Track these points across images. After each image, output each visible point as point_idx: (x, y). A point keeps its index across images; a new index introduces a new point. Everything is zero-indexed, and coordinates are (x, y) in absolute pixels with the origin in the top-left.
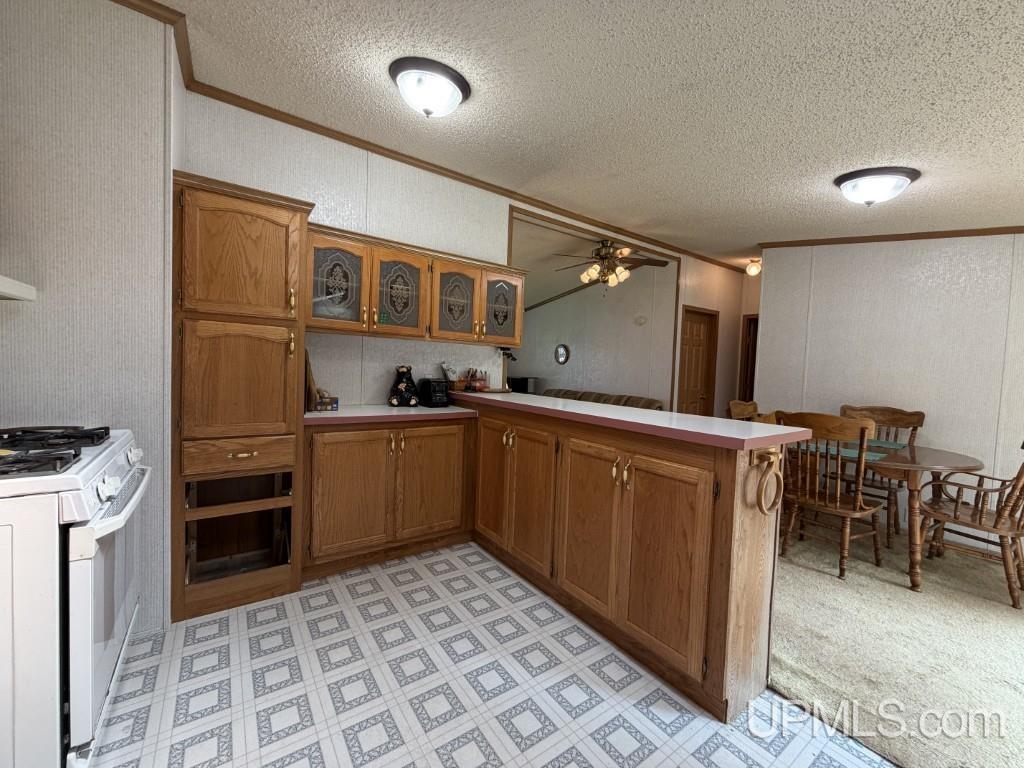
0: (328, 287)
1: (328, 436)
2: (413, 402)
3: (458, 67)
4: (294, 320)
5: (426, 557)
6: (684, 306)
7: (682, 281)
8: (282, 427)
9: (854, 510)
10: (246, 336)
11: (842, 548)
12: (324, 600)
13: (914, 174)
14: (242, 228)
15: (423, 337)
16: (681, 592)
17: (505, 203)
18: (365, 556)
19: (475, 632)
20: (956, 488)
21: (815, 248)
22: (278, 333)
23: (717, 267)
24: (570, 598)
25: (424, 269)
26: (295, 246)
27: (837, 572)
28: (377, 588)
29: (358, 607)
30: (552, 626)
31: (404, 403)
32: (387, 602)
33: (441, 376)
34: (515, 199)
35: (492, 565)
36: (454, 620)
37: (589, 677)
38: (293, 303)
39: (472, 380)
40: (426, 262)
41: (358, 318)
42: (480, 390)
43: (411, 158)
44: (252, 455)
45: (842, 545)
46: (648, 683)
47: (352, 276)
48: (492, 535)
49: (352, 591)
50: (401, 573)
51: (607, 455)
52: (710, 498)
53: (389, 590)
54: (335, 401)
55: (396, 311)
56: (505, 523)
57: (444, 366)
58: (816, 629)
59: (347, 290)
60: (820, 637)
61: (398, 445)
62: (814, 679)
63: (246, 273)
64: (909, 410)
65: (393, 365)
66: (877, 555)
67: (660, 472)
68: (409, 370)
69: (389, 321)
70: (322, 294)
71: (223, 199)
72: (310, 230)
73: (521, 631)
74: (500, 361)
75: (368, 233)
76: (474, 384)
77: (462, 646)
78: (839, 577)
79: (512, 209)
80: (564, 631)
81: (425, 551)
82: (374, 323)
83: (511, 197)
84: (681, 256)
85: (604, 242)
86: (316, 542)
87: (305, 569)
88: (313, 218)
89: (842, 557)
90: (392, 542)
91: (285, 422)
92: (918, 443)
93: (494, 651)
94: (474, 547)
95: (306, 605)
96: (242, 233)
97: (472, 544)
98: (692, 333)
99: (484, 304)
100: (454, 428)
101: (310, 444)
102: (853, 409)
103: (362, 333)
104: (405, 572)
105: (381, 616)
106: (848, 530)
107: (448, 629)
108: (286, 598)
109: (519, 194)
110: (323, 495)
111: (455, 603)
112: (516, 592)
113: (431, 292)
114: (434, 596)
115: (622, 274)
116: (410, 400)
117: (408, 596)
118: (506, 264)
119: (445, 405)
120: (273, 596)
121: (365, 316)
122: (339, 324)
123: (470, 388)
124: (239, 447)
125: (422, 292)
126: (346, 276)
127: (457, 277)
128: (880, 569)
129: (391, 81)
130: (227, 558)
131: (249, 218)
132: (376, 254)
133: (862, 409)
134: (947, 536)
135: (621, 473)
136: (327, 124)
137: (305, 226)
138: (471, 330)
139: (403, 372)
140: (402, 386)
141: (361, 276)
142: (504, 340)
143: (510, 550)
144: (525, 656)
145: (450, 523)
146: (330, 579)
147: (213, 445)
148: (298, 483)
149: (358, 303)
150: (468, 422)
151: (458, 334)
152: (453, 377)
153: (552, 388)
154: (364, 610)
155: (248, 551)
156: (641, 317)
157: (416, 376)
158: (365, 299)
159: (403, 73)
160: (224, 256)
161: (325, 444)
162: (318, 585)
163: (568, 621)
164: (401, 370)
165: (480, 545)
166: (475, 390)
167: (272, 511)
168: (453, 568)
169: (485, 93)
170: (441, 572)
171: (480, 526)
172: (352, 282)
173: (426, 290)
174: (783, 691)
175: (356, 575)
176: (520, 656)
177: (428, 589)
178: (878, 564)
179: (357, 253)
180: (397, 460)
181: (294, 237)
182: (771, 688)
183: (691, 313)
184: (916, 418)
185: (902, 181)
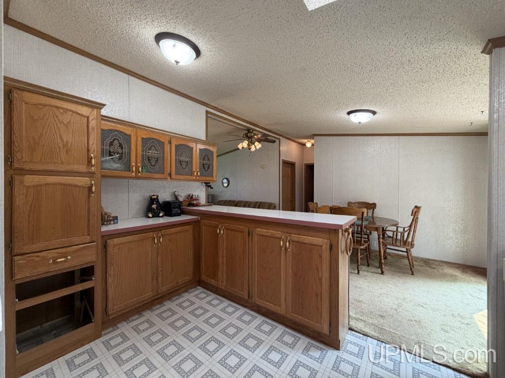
0: (110, 152)
1: (116, 241)
2: (161, 214)
3: (196, 43)
4: (94, 173)
5: (176, 300)
6: (282, 160)
7: (281, 148)
8: (88, 239)
9: (361, 245)
10: (61, 184)
11: (358, 262)
12: (119, 340)
13: (374, 113)
14: (57, 116)
15: (167, 179)
16: (317, 295)
17: (204, 109)
18: (139, 307)
19: (216, 336)
20: (392, 232)
21: (334, 137)
22: (84, 181)
23: (294, 143)
24: (258, 306)
25: (166, 142)
26: (93, 129)
27: (356, 271)
28: (152, 324)
29: (143, 339)
30: (254, 324)
31: (156, 215)
32: (160, 331)
33: (174, 199)
34: (208, 107)
35: (213, 298)
36: (203, 333)
37: (278, 345)
38: (93, 163)
39: (191, 201)
40: (168, 138)
41: (128, 168)
42: (197, 205)
43: (154, 81)
44: (67, 259)
45: (358, 260)
46: (304, 341)
47: (125, 146)
48: (213, 282)
49: (136, 329)
50: (164, 312)
51: (277, 236)
52: (328, 252)
53: (160, 324)
54: (115, 219)
55: (152, 165)
56: (220, 274)
57: (176, 193)
58: (358, 299)
59: (122, 153)
60: (360, 302)
61: (159, 241)
62: (364, 320)
63: (61, 145)
64: (371, 203)
65: (148, 194)
66: (368, 262)
67: (305, 242)
68: (158, 196)
69: (148, 171)
70: (106, 156)
71: (42, 97)
72: (102, 119)
73: (239, 330)
74: (204, 189)
75: (130, 121)
76: (192, 202)
77: (212, 346)
78: (358, 274)
79: (207, 112)
80: (260, 324)
81: (174, 296)
82: (139, 172)
83: (207, 106)
84: (281, 138)
85: (249, 130)
86: (110, 305)
87: (103, 323)
88: (104, 112)
89: (358, 265)
90: (156, 295)
91: (89, 235)
92: (375, 215)
93: (229, 344)
94: (200, 290)
95: (108, 346)
96: (57, 120)
97: (199, 287)
98: (285, 172)
99: (198, 160)
100: (187, 227)
101: (105, 246)
102: (351, 203)
103: (132, 178)
104: (166, 311)
105: (160, 340)
106: (359, 254)
107: (201, 338)
108: (92, 344)
109: (211, 105)
110: (114, 275)
111: (200, 322)
112: (230, 310)
113: (170, 155)
114: (187, 322)
115: (258, 145)
116: (159, 214)
117: (172, 325)
118: (205, 139)
119: (179, 215)
120: (83, 345)
121: (134, 168)
122: (117, 173)
123: (190, 205)
124: (57, 255)
125: (166, 155)
126: (121, 146)
127: (183, 147)
128: (370, 268)
129: (156, 44)
130: (39, 327)
131: (62, 111)
132: (139, 134)
133: (355, 203)
134: (388, 251)
135: (285, 244)
136: (105, 57)
137: (100, 117)
138: (192, 174)
139: (155, 199)
140: (154, 206)
141: (130, 145)
142: (208, 179)
143: (223, 288)
144: (246, 343)
145: (187, 278)
146: (119, 326)
147: (38, 256)
148: (98, 271)
149: (129, 161)
150: (195, 224)
151: (186, 176)
152: (181, 199)
153: (221, 199)
154: (147, 339)
155: (54, 319)
156: (264, 165)
157: (161, 200)
158: (133, 159)
159: (164, 40)
160: (44, 134)
161: (115, 245)
162: (112, 331)
163: (260, 319)
164: (153, 197)
165: (203, 287)
166: (194, 205)
167: (73, 294)
168: (193, 303)
169: (207, 57)
170: (187, 307)
171: (204, 278)
172: (125, 149)
173: (168, 154)
174: (356, 329)
175: (136, 319)
176: (243, 343)
177: (182, 318)
178: (368, 266)
179: (128, 133)
180: (158, 248)
181: (93, 123)
182: (350, 329)
183: (286, 163)
184: (373, 206)
185: (369, 115)
